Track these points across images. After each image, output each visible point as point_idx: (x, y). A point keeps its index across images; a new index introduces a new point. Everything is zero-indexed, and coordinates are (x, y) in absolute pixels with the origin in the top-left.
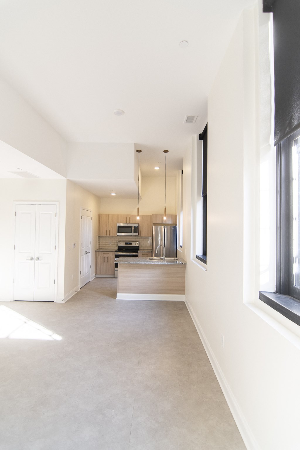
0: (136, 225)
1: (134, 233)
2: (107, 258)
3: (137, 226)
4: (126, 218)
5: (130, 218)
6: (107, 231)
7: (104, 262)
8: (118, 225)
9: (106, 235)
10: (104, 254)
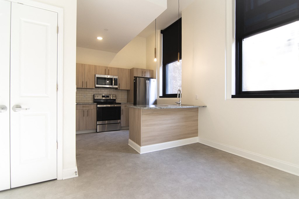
0: (116, 77)
1: (114, 85)
2: (87, 112)
3: (117, 79)
4: (105, 70)
5: (109, 70)
6: (83, 82)
7: (84, 116)
8: (97, 76)
9: (83, 86)
10: (83, 107)
